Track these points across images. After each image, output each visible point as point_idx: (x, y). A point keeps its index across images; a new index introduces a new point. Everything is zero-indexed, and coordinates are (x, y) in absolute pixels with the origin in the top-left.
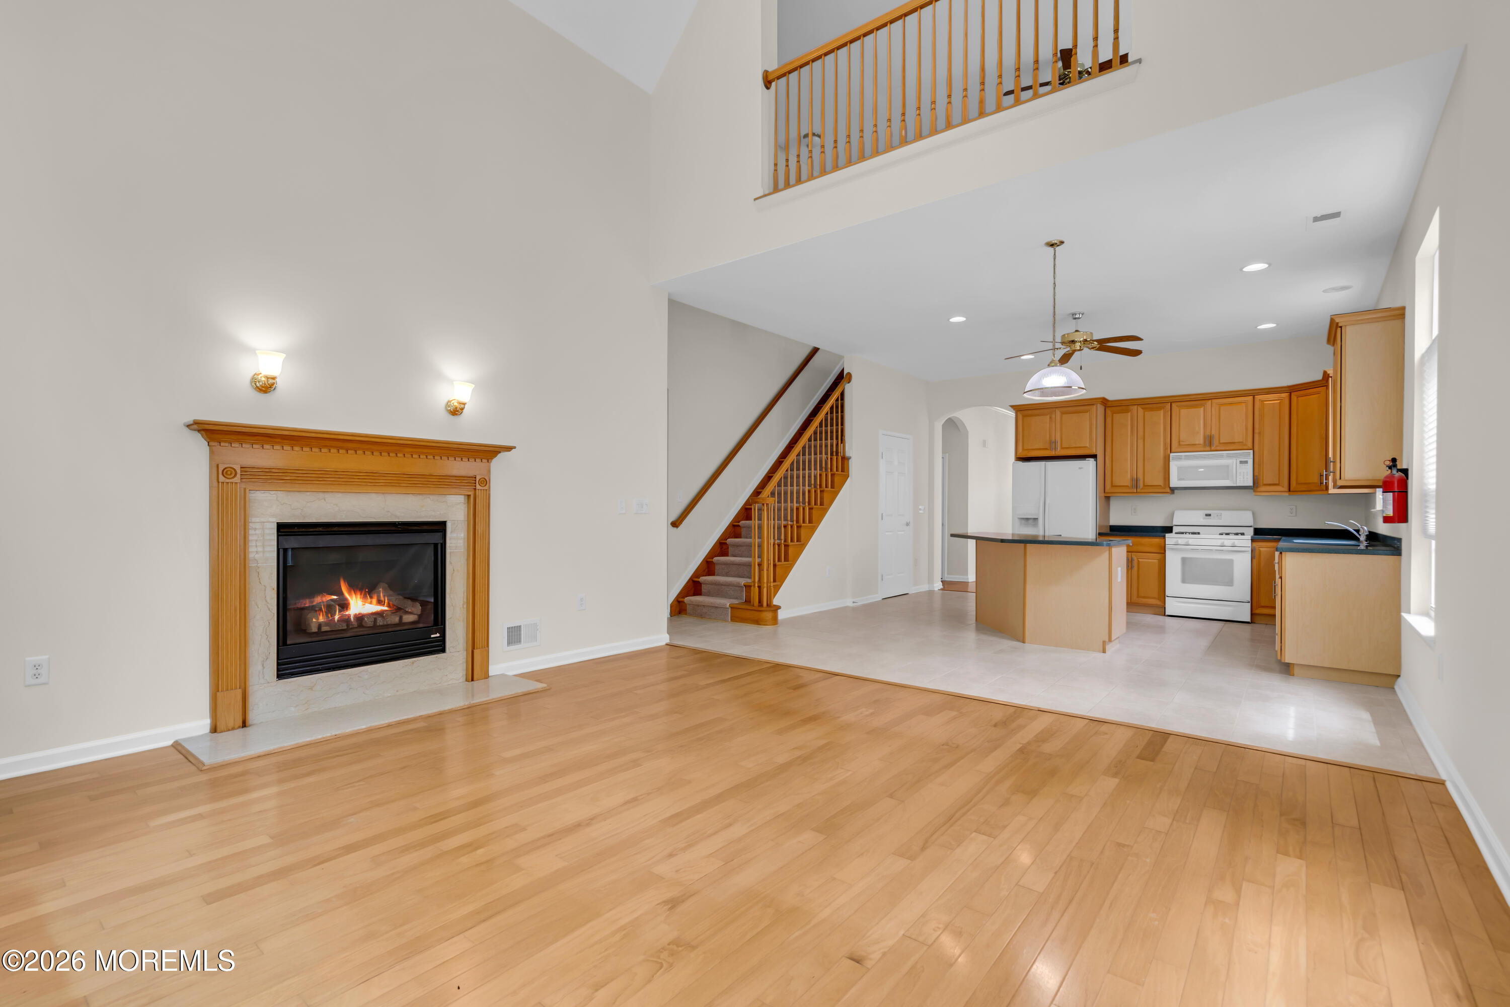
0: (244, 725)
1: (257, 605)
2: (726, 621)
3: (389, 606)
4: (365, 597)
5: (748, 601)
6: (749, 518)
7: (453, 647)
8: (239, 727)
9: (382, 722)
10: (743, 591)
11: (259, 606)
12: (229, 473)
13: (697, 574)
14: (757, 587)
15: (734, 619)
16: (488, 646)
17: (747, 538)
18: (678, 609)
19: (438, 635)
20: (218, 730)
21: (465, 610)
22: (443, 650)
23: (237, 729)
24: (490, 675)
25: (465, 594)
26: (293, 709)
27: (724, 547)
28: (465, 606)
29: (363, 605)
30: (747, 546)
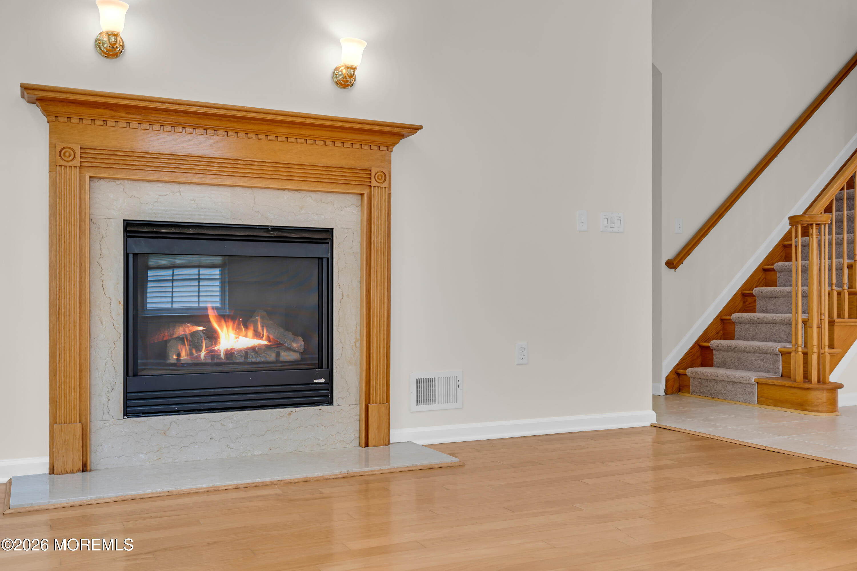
0: (84, 469)
1: (101, 322)
2: (751, 403)
3: (268, 339)
4: (238, 329)
5: (786, 375)
6: (788, 258)
7: (343, 399)
8: (79, 471)
9: (229, 483)
10: (778, 361)
11: (104, 323)
12: (67, 154)
13: (706, 336)
14: (800, 353)
15: (763, 400)
16: (388, 401)
17: (785, 286)
18: (676, 386)
19: (323, 380)
20: (55, 472)
21: (358, 349)
22: (330, 402)
23: (77, 472)
24: (390, 442)
25: (359, 328)
26: (142, 456)
27: (750, 300)
28: (358, 345)
29: (237, 338)
30: (785, 296)
